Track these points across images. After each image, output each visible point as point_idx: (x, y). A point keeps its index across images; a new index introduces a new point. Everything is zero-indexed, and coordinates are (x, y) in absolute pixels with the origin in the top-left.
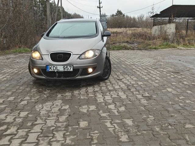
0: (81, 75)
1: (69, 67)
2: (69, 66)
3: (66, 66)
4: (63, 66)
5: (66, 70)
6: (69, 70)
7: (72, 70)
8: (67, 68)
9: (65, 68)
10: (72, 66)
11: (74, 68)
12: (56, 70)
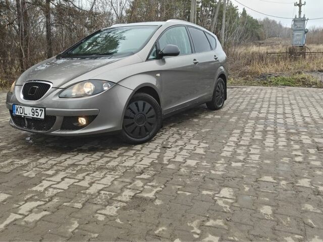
0: (63, 128)
1: (38, 111)
2: (39, 109)
3: (35, 109)
4: (32, 108)
5: (35, 116)
6: (39, 117)
7: (43, 117)
8: (36, 112)
9: (34, 113)
10: (43, 109)
11: (47, 114)
12: (23, 114)
